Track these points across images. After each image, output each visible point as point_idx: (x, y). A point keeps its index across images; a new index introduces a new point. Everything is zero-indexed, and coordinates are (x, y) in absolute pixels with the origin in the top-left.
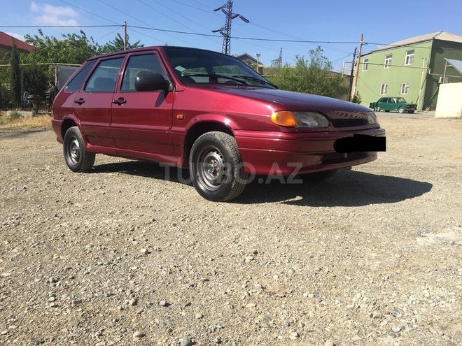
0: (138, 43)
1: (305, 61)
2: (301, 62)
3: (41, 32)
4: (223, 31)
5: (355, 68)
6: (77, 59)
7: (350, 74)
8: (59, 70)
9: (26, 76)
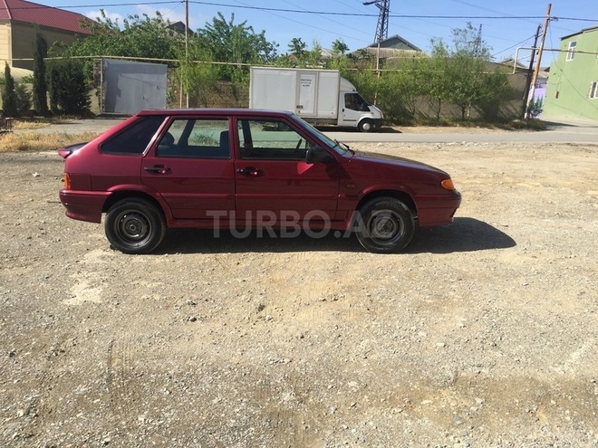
0: (244, 24)
1: (445, 47)
2: (440, 51)
3: (103, 13)
4: (380, 3)
5: (537, 57)
6: (143, 48)
7: (528, 66)
8: (106, 65)
9: (55, 73)
